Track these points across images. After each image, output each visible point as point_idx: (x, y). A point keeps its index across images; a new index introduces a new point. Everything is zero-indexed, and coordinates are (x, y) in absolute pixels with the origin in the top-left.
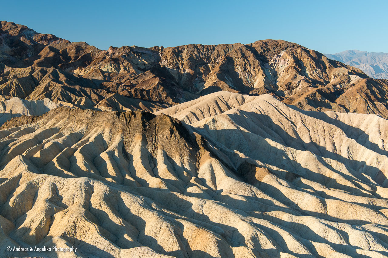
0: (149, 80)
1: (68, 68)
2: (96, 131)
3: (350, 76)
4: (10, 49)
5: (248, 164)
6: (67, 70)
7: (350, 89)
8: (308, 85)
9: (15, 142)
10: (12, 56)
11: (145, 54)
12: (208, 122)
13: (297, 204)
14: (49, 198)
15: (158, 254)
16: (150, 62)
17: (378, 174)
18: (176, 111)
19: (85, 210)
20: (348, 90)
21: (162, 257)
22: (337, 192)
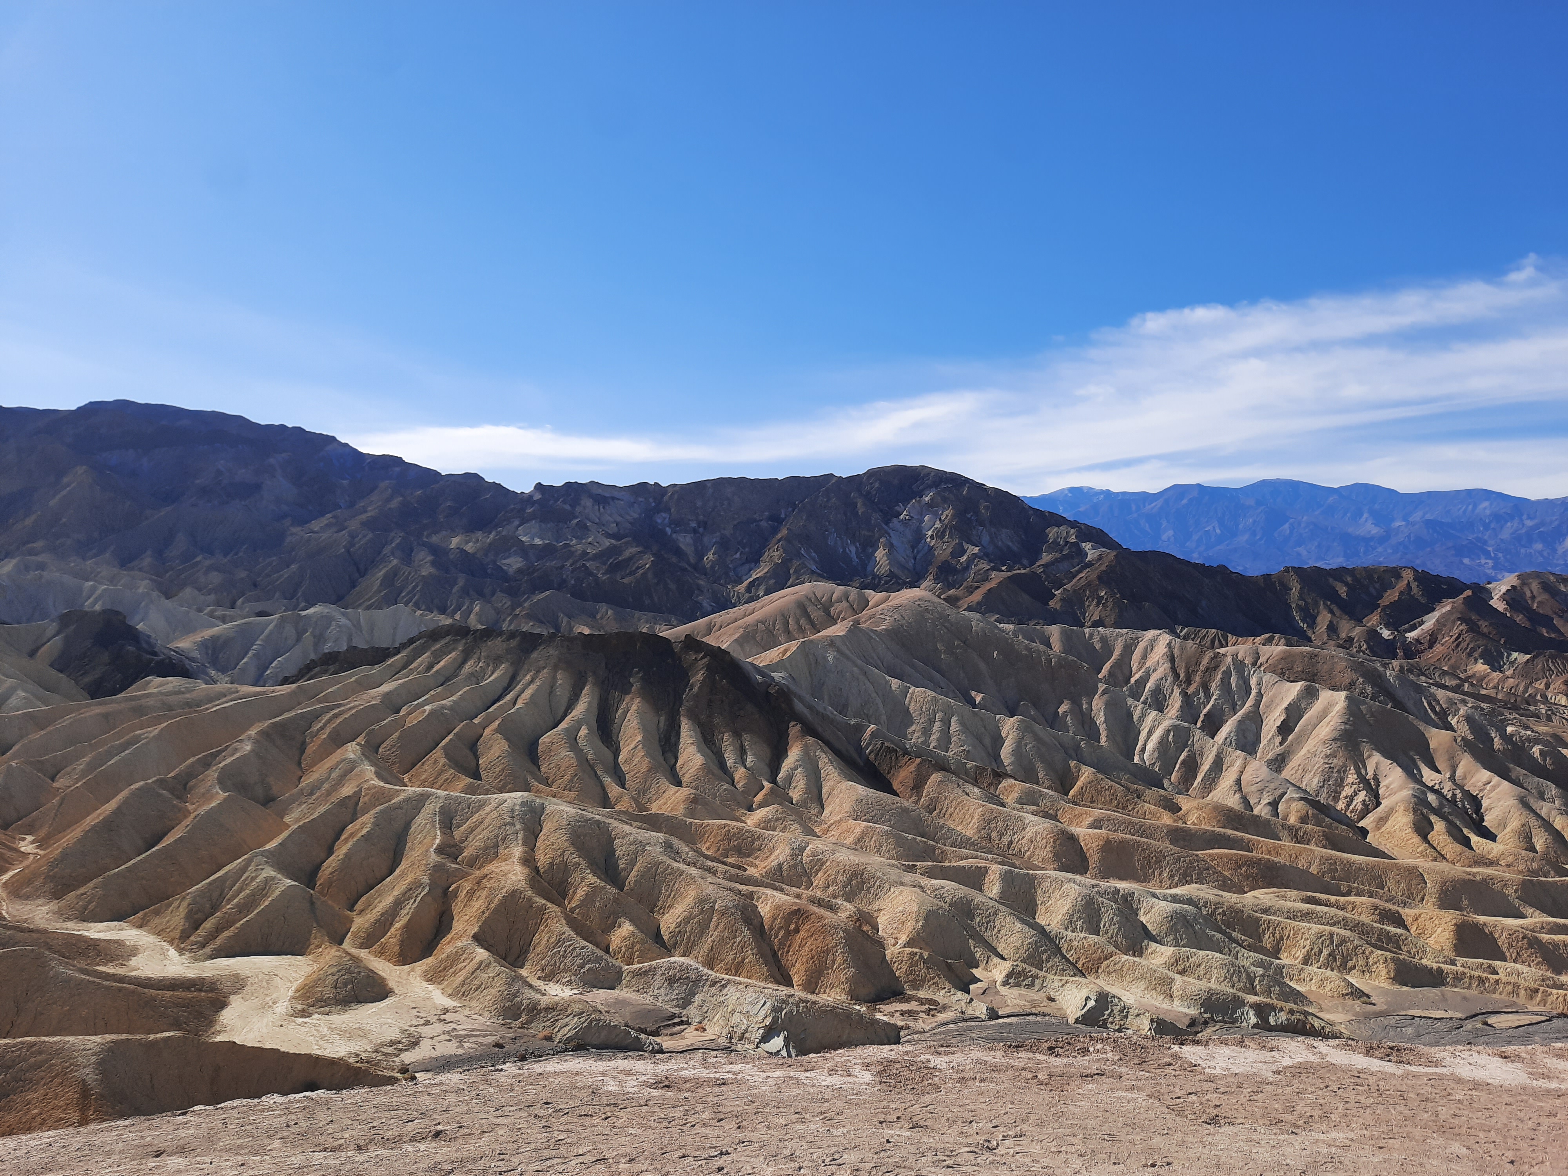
1: (436, 532)
3: (1083, 545)
6: (437, 538)
7: (1083, 574)
8: (988, 567)
9: (337, 710)
11: (618, 499)
12: (789, 654)
13: (1011, 842)
14: (435, 846)
15: (713, 974)
16: (628, 517)
17: (1180, 768)
18: (709, 630)
19: (526, 871)
20: (1078, 577)
21: (723, 982)
22: (1097, 813)
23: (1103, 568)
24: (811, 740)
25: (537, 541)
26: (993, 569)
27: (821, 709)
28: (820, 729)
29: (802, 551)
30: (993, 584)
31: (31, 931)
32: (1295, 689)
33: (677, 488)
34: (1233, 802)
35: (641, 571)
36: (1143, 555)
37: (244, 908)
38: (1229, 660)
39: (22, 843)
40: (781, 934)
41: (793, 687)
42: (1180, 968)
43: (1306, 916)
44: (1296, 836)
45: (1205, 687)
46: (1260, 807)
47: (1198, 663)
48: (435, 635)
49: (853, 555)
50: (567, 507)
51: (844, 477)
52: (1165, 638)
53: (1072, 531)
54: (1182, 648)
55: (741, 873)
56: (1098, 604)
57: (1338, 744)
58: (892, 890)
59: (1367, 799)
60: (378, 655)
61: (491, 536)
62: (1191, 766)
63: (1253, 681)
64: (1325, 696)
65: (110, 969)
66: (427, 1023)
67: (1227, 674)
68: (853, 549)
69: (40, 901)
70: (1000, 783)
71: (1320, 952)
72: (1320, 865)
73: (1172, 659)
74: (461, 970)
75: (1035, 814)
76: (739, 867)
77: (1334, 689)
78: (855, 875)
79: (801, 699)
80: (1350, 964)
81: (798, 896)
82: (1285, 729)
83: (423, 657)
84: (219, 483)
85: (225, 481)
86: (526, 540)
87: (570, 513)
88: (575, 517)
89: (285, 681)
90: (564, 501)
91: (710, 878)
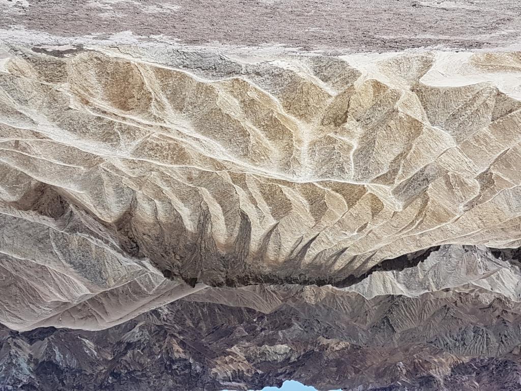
1: (343, 349)
2: (292, 252)
4: (432, 372)
5: (51, 216)
6: (342, 345)
10: (426, 362)
16: (219, 368)
21: (180, 67)
24: (109, 221)
25: (279, 346)
27: (100, 241)
28: (101, 227)
29: (96, 353)
41: (120, 256)
48: (352, 279)
49: (57, 352)
50: (260, 372)
61: (309, 349)
68: (57, 358)
76: (164, 137)
79: (113, 247)
83: (358, 265)
84: (478, 374)
85: (474, 375)
86: (285, 346)
87: (259, 368)
88: (254, 365)
89: (437, 248)
90: (262, 375)
91: (185, 131)
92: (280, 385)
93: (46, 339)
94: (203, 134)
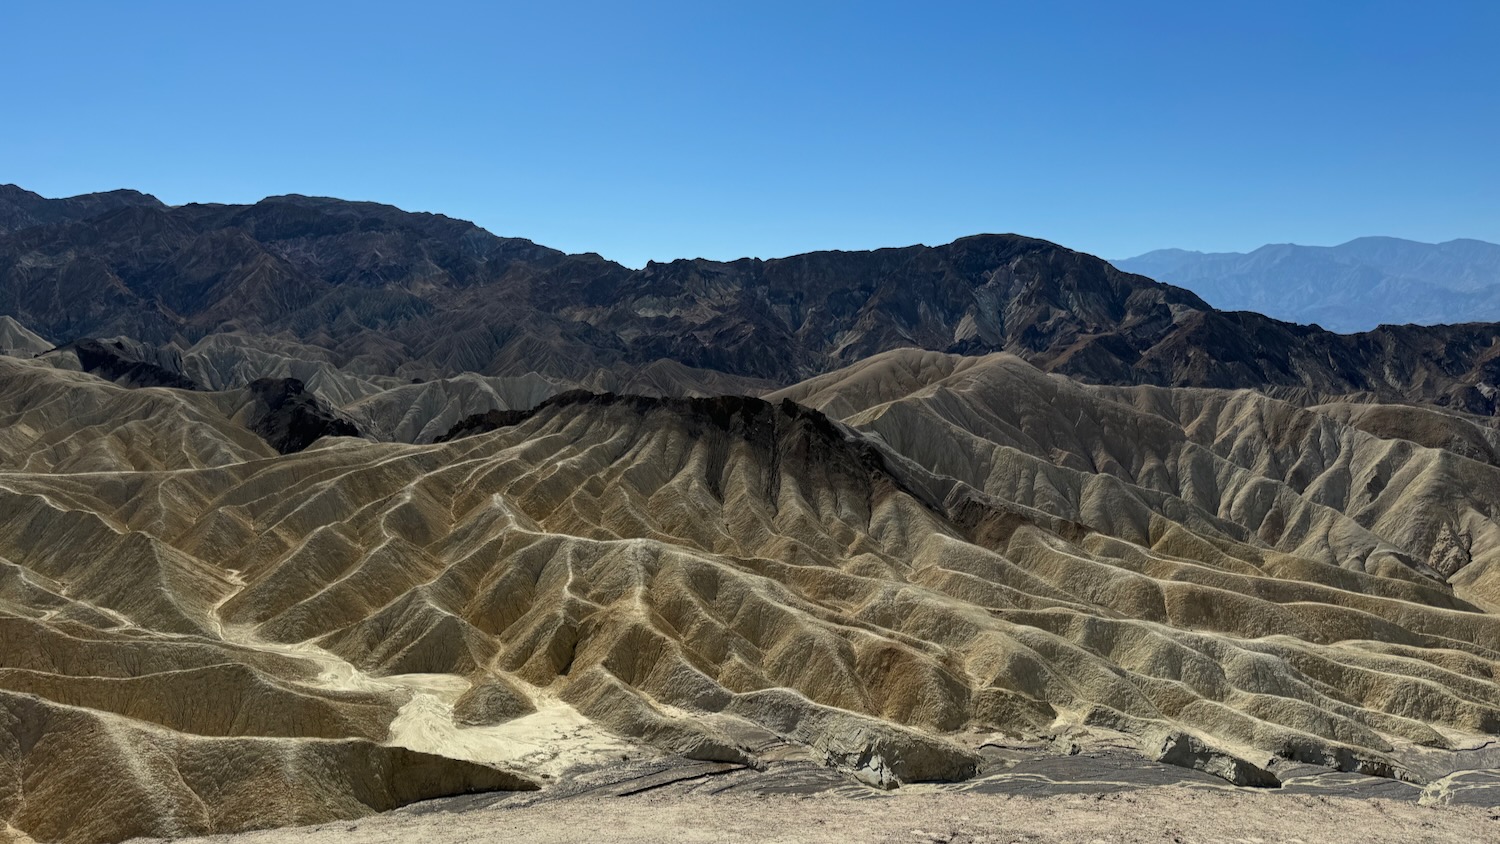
0: (734, 328)
1: (562, 307)
2: (649, 440)
3: (1171, 306)
4: (441, 271)
5: (976, 504)
6: (564, 313)
7: (1171, 336)
8: (1075, 330)
9: (481, 466)
10: (446, 285)
11: (722, 274)
12: (880, 415)
13: (1095, 592)
14: (568, 584)
15: (813, 703)
17: (1266, 524)
18: (806, 393)
19: (647, 607)
20: (1167, 338)
21: (822, 711)
22: (1183, 564)
23: (1192, 329)
24: (901, 494)
25: (651, 314)
26: (1080, 332)
27: (910, 466)
28: (909, 484)
29: (893, 319)
30: (1080, 347)
31: (241, 649)
32: (1386, 447)
33: (776, 262)
34: (1320, 556)
35: (743, 341)
36: (1233, 316)
37: (411, 634)
38: (1319, 417)
39: (232, 577)
40: (875, 670)
41: (883, 445)
42: (1261, 712)
43: (1392, 666)
44: (1383, 589)
45: (1294, 443)
46: (1347, 561)
47: (1287, 422)
48: (563, 400)
50: (677, 283)
51: (933, 246)
52: (1255, 395)
53: (1161, 292)
54: (1272, 406)
55: (837, 614)
56: (1186, 364)
57: (1431, 500)
58: (979, 633)
59: (1459, 554)
60: (515, 418)
61: (610, 310)
62: (1278, 523)
63: (1344, 438)
64: (1420, 452)
65: (303, 684)
66: (565, 737)
67: (1317, 432)
69: (248, 625)
70: (1084, 536)
71: (1405, 701)
72: (1408, 618)
73: (1261, 418)
74: (592, 692)
75: (1120, 565)
76: (835, 609)
77: (1429, 445)
78: (943, 618)
79: (890, 455)
80: (1435, 713)
81: (891, 636)
82: (1376, 485)
83: (554, 419)
84: (376, 266)
85: (381, 264)
86: (641, 313)
87: (679, 288)
88: (684, 291)
89: (438, 440)
90: (674, 277)
91: (809, 618)
92: (651, 264)
93: (957, 341)
94: (784, 612)
